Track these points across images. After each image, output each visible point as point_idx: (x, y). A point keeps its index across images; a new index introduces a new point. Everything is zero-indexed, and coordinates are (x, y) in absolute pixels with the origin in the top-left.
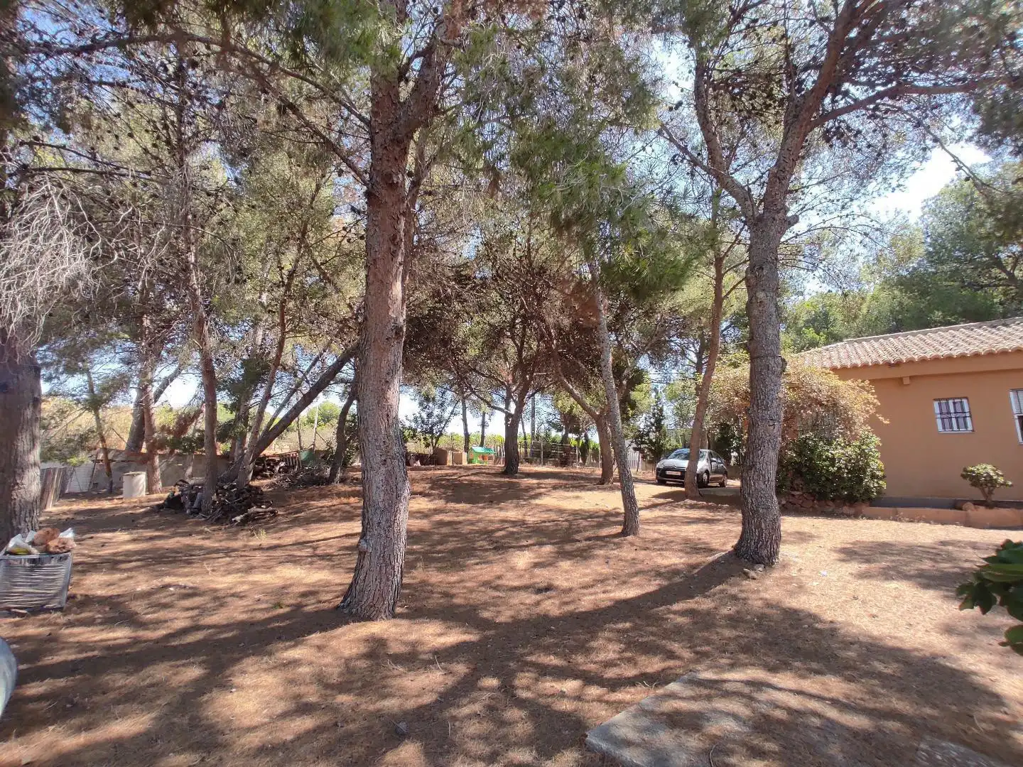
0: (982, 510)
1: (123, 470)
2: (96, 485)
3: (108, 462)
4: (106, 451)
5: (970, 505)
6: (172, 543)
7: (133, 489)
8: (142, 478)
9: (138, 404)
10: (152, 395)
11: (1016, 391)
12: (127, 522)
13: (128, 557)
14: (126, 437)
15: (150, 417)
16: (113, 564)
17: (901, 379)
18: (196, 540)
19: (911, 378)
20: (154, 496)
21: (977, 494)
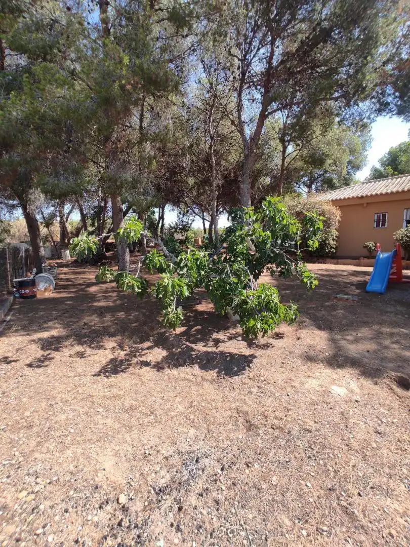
0: (366, 261)
1: (61, 249)
2: (53, 255)
3: (56, 246)
4: (54, 242)
5: (362, 258)
6: (79, 270)
7: (66, 256)
8: (68, 252)
9: (60, 222)
10: (65, 219)
11: (407, 209)
12: (67, 266)
13: (69, 273)
14: (59, 236)
15: (66, 228)
16: (65, 273)
17: (363, 204)
18: (87, 270)
19: (367, 203)
20: (73, 258)
21: (367, 254)
